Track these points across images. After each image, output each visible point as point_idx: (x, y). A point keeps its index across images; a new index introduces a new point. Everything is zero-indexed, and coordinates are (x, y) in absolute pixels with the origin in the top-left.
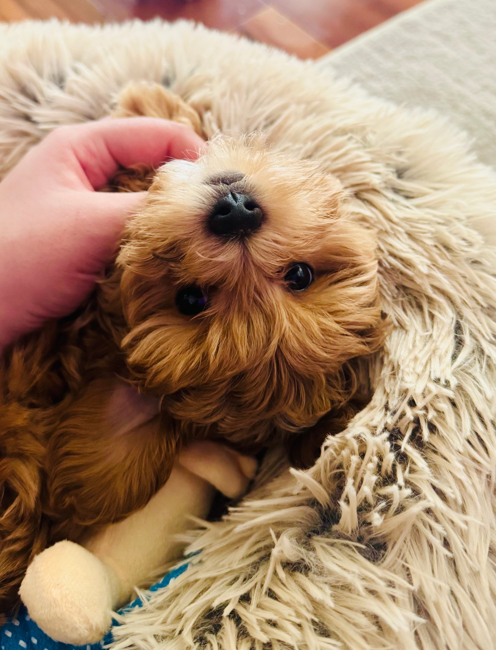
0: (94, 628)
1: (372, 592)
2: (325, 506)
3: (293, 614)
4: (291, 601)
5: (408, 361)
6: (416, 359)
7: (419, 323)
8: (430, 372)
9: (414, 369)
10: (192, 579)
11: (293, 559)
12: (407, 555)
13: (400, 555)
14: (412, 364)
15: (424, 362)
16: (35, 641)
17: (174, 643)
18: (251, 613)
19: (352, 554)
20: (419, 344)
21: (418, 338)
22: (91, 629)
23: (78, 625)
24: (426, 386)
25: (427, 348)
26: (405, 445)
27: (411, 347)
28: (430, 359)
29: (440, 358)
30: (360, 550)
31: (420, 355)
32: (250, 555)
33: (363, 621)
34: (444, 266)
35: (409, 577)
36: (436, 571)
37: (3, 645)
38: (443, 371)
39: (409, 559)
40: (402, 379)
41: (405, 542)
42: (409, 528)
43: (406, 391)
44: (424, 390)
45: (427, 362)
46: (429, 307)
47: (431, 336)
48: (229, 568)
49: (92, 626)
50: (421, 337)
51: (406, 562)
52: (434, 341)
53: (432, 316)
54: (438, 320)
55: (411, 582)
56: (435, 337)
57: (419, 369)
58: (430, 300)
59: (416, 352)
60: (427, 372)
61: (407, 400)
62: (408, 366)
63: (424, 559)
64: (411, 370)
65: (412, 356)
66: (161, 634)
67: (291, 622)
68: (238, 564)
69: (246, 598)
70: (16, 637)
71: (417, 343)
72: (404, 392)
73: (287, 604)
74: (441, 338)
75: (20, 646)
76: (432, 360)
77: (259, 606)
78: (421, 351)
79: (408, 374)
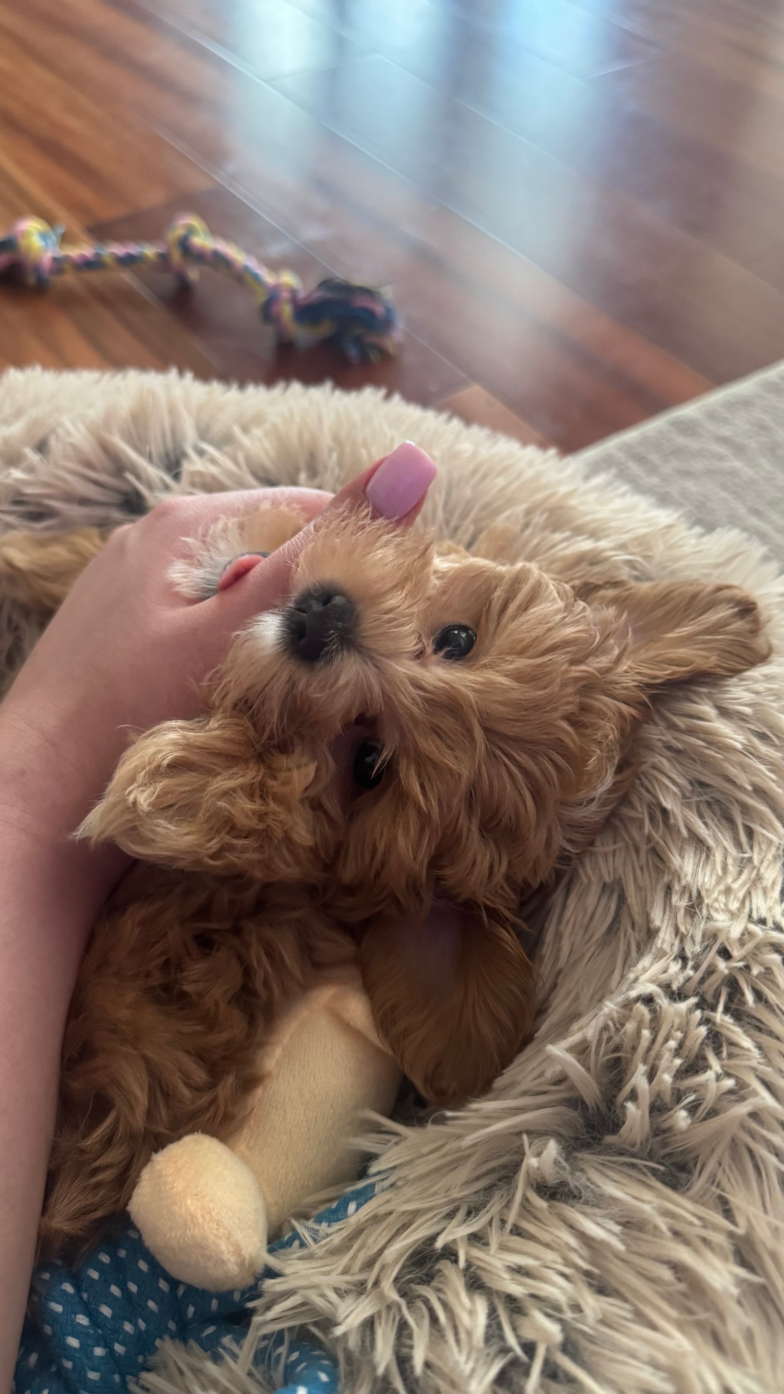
0: (247, 1262)
1: (676, 1234)
2: (593, 1108)
3: (560, 1260)
4: (553, 1241)
5: (716, 893)
6: (728, 891)
7: (728, 838)
8: (751, 910)
9: (726, 905)
10: (382, 1210)
11: (552, 1180)
12: (725, 1183)
13: (713, 1179)
14: (722, 899)
15: (741, 895)
16: (133, 1288)
17: (367, 1301)
18: (493, 1256)
19: (642, 1177)
20: (732, 869)
21: (730, 861)
22: (241, 1265)
23: (226, 1256)
24: (746, 929)
25: (744, 877)
26: (719, 1016)
27: (720, 873)
28: (750, 893)
29: (765, 891)
30: (654, 1172)
31: (735, 886)
32: (478, 1178)
33: (666, 1274)
34: (766, 755)
35: (728, 1213)
36: (768, 1205)
37: (86, 1291)
38: (770, 909)
39: (728, 1187)
40: (709, 918)
41: (720, 1164)
42: (726, 1141)
43: (715, 936)
44: (743, 934)
45: (744, 898)
46: (743, 819)
47: (750, 860)
48: (445, 1197)
49: (245, 1259)
50: (734, 860)
51: (723, 1190)
52: (754, 867)
53: (750, 833)
54: (761, 838)
55: (734, 1222)
56: (756, 862)
57: (734, 906)
58: (746, 809)
59: (729, 880)
60: (747, 910)
61: (715, 948)
62: (716, 900)
63: (749, 1188)
64: (722, 906)
65: (722, 887)
66: (344, 1287)
67: (555, 1271)
68: (460, 1191)
69: (477, 1239)
70: (105, 1280)
71: (731, 868)
72: (712, 936)
73: (547, 1246)
74: (765, 864)
75: (112, 1294)
76: (753, 893)
77: (503, 1248)
78: (735, 880)
79: (716, 910)
